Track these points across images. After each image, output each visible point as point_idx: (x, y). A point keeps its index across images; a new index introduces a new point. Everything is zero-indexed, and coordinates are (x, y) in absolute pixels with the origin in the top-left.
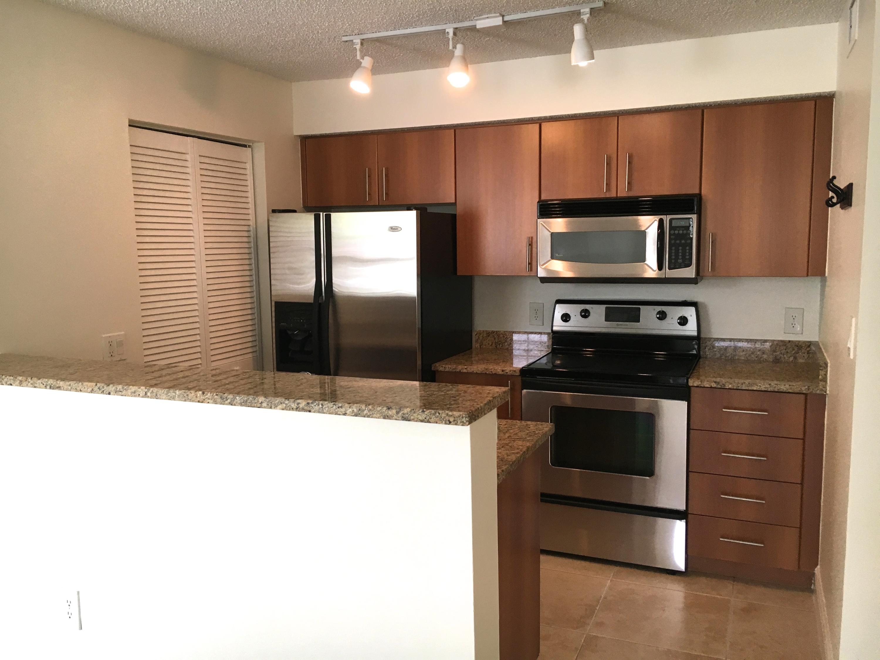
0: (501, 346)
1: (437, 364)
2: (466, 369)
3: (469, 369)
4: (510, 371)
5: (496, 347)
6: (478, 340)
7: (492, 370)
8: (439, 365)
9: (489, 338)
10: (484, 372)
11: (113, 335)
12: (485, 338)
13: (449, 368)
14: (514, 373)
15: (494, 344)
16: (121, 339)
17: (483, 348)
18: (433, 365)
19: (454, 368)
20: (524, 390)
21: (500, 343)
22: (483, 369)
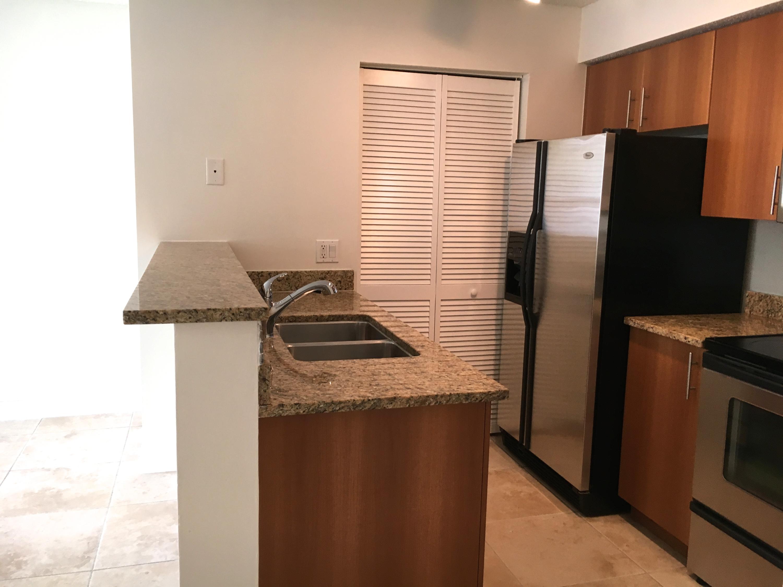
0: (773, 315)
1: (632, 318)
2: (652, 328)
3: (654, 329)
4: (693, 340)
6: (748, 304)
7: (675, 335)
8: (630, 319)
9: (761, 303)
10: (668, 336)
11: (328, 241)
12: (756, 302)
13: (638, 324)
14: (696, 343)
15: (766, 312)
16: (334, 245)
17: (752, 314)
18: (625, 318)
19: (642, 325)
20: (705, 369)
21: (773, 311)
22: (667, 332)
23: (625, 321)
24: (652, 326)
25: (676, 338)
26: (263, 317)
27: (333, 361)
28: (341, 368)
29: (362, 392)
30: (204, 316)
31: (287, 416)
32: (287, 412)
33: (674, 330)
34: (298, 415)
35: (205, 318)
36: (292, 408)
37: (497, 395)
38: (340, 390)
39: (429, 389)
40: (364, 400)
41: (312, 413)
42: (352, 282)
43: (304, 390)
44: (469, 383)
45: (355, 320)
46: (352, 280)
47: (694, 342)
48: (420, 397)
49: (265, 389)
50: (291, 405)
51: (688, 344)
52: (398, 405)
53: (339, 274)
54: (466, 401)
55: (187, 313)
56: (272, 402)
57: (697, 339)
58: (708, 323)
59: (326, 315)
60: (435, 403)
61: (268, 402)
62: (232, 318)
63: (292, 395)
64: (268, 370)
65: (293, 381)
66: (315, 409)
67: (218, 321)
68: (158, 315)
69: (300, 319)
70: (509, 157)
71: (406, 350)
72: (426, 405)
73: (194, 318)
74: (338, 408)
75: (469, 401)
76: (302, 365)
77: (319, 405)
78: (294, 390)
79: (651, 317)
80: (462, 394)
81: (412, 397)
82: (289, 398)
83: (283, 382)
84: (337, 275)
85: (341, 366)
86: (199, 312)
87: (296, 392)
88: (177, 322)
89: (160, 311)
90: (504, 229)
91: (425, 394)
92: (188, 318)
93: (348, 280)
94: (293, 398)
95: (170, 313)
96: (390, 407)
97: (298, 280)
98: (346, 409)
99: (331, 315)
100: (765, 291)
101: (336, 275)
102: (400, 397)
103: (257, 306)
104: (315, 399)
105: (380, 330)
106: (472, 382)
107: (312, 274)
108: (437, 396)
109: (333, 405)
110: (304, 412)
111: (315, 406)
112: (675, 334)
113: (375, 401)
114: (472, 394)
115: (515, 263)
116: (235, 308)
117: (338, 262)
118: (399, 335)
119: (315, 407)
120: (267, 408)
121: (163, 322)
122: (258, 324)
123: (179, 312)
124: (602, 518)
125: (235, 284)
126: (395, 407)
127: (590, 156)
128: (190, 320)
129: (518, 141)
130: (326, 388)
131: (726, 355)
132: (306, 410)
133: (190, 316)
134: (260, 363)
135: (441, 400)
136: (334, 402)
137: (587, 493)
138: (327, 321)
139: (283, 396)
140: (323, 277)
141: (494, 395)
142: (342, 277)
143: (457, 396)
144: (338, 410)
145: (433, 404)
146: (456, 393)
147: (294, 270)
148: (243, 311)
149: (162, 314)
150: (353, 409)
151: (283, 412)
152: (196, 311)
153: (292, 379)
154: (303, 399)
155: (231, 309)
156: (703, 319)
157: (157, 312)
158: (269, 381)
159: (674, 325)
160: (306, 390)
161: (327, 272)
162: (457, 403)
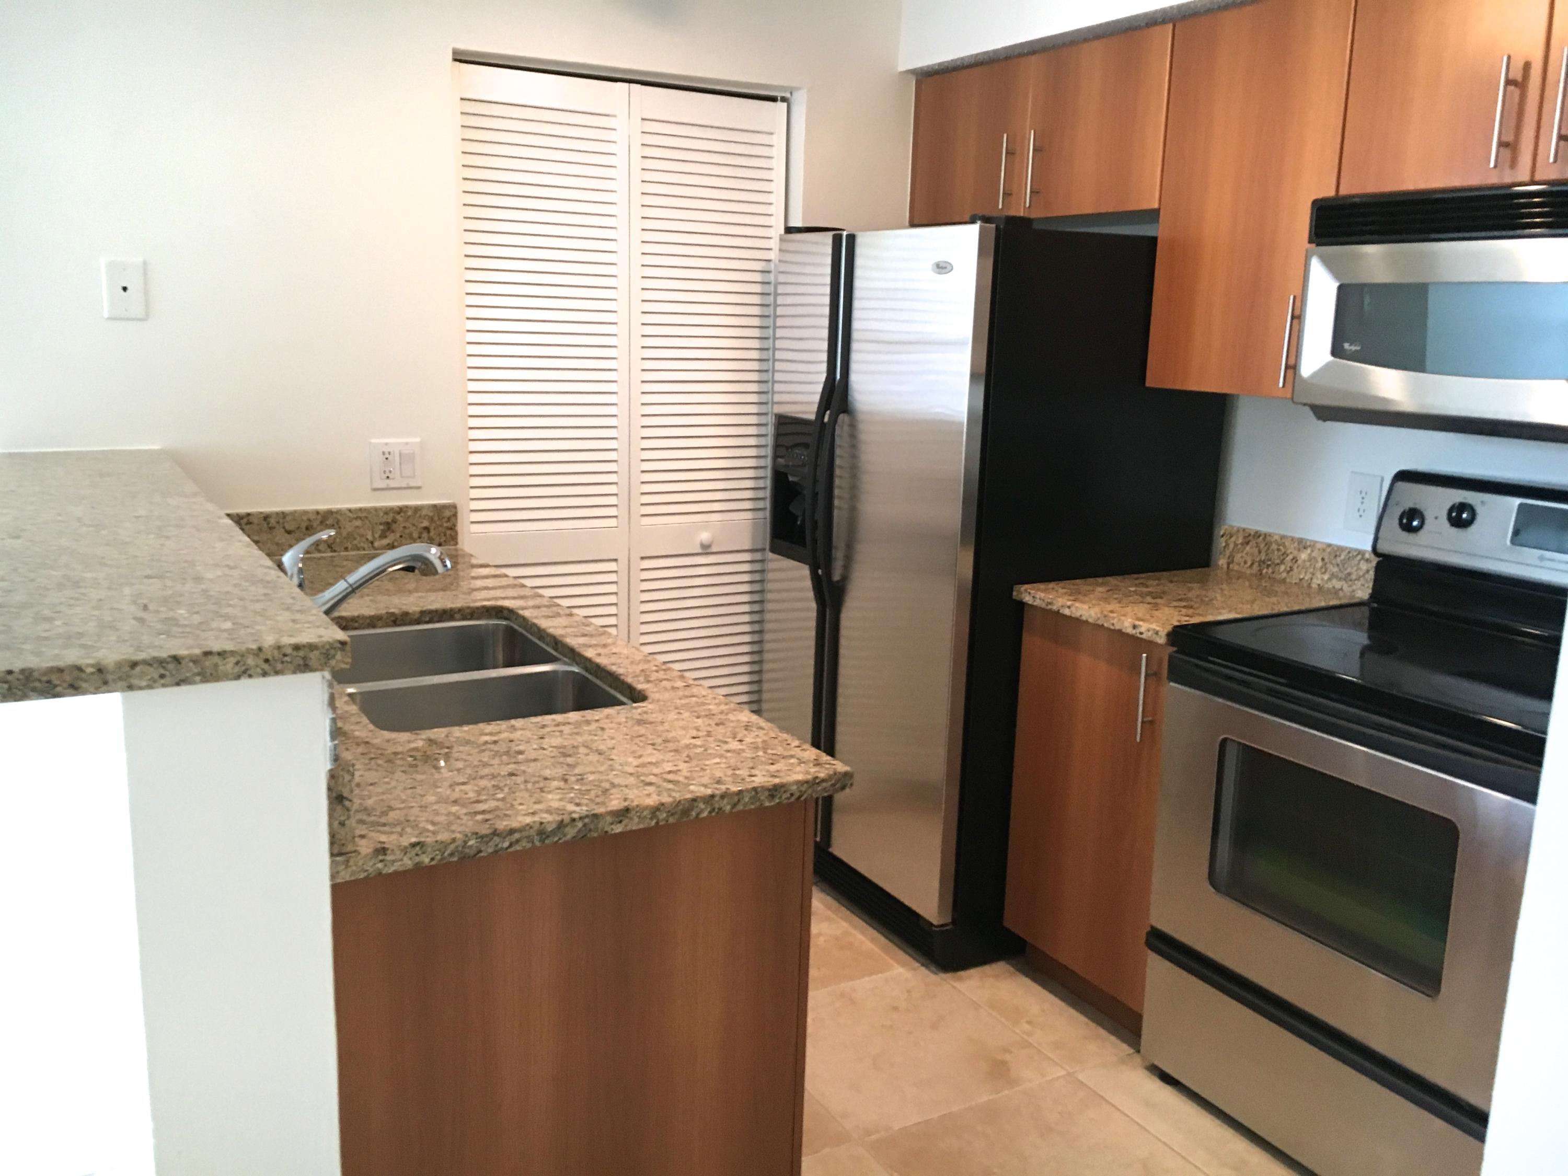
1: (1029, 587)
2: (1069, 607)
3: (1073, 609)
4: (1149, 631)
5: (1260, 571)
6: (1224, 550)
7: (1115, 621)
8: (1026, 590)
9: (1248, 548)
10: (1100, 622)
11: (395, 441)
12: (1239, 546)
13: (1040, 599)
14: (1154, 636)
15: (1256, 564)
16: (412, 452)
17: (1232, 570)
18: (1016, 587)
19: (1049, 601)
20: (1172, 684)
21: (1269, 563)
22: (1099, 615)
23: (1014, 593)
24: (1069, 603)
25: (1117, 627)
26: (338, 661)
27: (466, 728)
28: (490, 743)
29: (553, 800)
30: (196, 670)
31: (396, 873)
32: (395, 864)
33: (1112, 612)
34: (418, 868)
35: (199, 674)
36: (405, 854)
37: (830, 783)
38: (503, 799)
39: (694, 782)
40: (562, 821)
41: (451, 860)
42: (453, 528)
43: (423, 808)
44: (771, 761)
45: (478, 619)
46: (455, 525)
47: (1150, 633)
48: (680, 801)
49: (342, 818)
50: (402, 847)
51: (1138, 638)
52: (634, 824)
53: (424, 512)
54: (770, 801)
55: (155, 665)
56: (357, 846)
57: (1158, 628)
58: (1164, 592)
59: (415, 612)
60: (710, 812)
61: (350, 848)
62: (263, 669)
63: (398, 823)
64: (347, 777)
65: (389, 787)
66: (458, 851)
67: (231, 680)
68: (83, 675)
69: (356, 622)
70: (769, 261)
71: (611, 686)
72: (692, 818)
73: (172, 675)
74: (506, 844)
75: (777, 801)
76: (399, 742)
77: (465, 842)
78: (400, 809)
79: (1062, 584)
80: (762, 787)
81: (663, 804)
82: (394, 830)
83: (369, 791)
84: (420, 516)
85: (487, 738)
86: (183, 662)
87: (406, 815)
88: (130, 688)
89: (88, 665)
90: (763, 409)
91: (689, 796)
92: (156, 676)
93: (445, 525)
94: (403, 829)
95: (111, 667)
96: (618, 829)
98: (525, 844)
99: (425, 611)
100: (1253, 526)
101: (418, 515)
102: (637, 806)
103: (321, 637)
104: (453, 828)
105: (540, 639)
106: (774, 757)
107: (364, 514)
108: (712, 796)
109: (496, 838)
110: (432, 859)
111: (456, 844)
112: (1114, 618)
113: (586, 820)
114: (782, 786)
115: (791, 479)
116: (270, 646)
117: (419, 488)
118: (589, 653)
119: (457, 847)
120: (348, 861)
121: (97, 691)
122: (323, 677)
123: (134, 665)
124: (973, 972)
125: (235, 573)
126: (629, 828)
127: (945, 268)
128: (163, 681)
129: (789, 230)
130: (470, 798)
131: (1211, 658)
132: (437, 855)
133: (162, 671)
134: (332, 765)
135: (722, 805)
136: (498, 832)
137: (948, 928)
138: (418, 623)
139: (379, 826)
140: (390, 520)
141: (824, 785)
142: (432, 520)
143: (753, 793)
144: (507, 848)
145: (705, 814)
146: (750, 786)
147: (322, 507)
148: (289, 651)
149: (92, 674)
150: (540, 841)
151: (385, 866)
152: (176, 659)
153: (386, 780)
154: (428, 831)
155: (260, 649)
156: (1153, 583)
157: (80, 669)
158: (350, 801)
159: (1106, 600)
160: (426, 807)
161: (398, 509)
162: (753, 807)
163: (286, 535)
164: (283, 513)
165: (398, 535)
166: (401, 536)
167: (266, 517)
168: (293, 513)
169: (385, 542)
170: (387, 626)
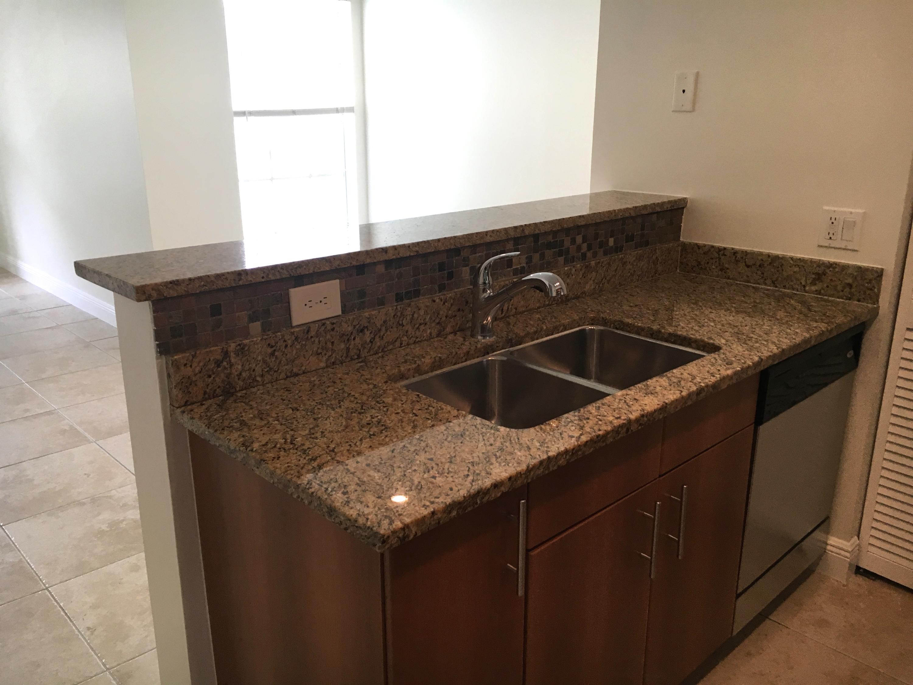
11: (843, 210)
16: (854, 220)
97: (778, 271)
107: (802, 264)
117: (855, 250)
142: (855, 278)
161: (829, 265)
163: (746, 269)
164: (746, 252)
165: (825, 285)
166: (827, 287)
167: (735, 252)
168: (753, 253)
169: (814, 288)
170: (646, 336)
